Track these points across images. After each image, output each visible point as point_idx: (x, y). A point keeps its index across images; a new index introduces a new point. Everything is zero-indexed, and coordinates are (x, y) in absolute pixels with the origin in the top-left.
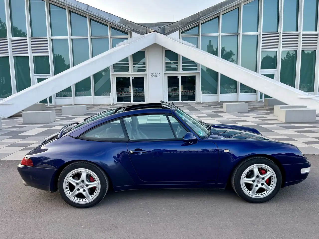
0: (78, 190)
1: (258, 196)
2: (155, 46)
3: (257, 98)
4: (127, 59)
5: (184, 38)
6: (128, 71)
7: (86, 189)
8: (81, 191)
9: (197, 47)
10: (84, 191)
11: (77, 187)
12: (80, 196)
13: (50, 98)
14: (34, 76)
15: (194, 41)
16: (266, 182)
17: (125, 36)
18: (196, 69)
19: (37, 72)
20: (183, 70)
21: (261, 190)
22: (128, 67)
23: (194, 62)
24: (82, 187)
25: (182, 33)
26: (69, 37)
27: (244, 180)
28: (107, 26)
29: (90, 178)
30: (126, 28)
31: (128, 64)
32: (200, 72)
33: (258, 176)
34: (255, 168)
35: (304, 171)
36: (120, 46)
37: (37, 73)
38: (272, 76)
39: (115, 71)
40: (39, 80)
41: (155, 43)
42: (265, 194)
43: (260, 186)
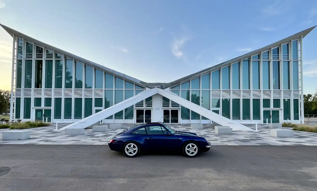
0: (130, 151)
1: (192, 155)
2: (157, 95)
3: (210, 122)
4: (143, 101)
5: (172, 91)
6: (143, 106)
7: (133, 150)
8: (131, 151)
9: (179, 96)
10: (132, 151)
12: (130, 153)
14: (94, 108)
15: (177, 92)
16: (194, 150)
17: (142, 89)
18: (179, 107)
20: (172, 106)
21: (192, 153)
23: (176, 103)
24: (131, 150)
25: (171, 88)
26: (114, 89)
27: (186, 149)
28: (134, 84)
29: (134, 147)
30: (144, 85)
31: (143, 103)
32: (181, 108)
33: (191, 148)
34: (190, 145)
35: (209, 147)
36: (139, 95)
37: (96, 107)
39: (136, 106)
41: (157, 93)
42: (194, 154)
43: (192, 151)
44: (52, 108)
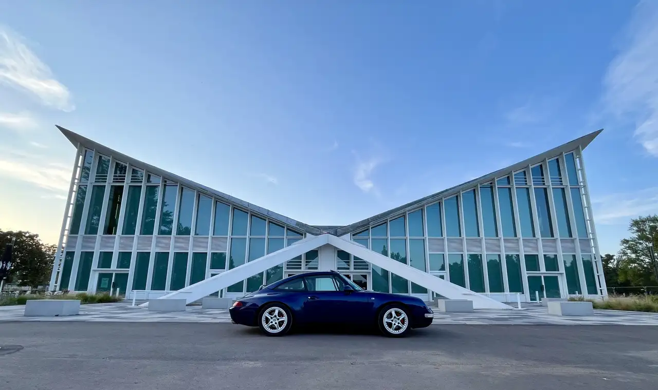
0: (272, 322)
1: (397, 332)
2: (328, 246)
3: (429, 298)
4: (300, 257)
5: (354, 240)
6: (300, 268)
7: (277, 322)
8: (274, 323)
9: (368, 248)
10: (276, 323)
11: (271, 320)
12: (273, 327)
13: (222, 290)
14: (208, 271)
15: (364, 243)
16: (401, 321)
17: (300, 236)
18: (367, 269)
19: (212, 267)
20: (355, 269)
21: (398, 328)
22: (301, 265)
23: (364, 262)
24: (274, 320)
25: (353, 235)
26: (248, 236)
27: (385, 320)
28: (284, 228)
29: (280, 314)
30: (302, 230)
31: (301, 262)
32: (371, 271)
33: (395, 317)
34: (393, 311)
35: (429, 316)
36: (295, 245)
37: (212, 269)
38: (442, 277)
39: (288, 268)
40: (213, 275)
41: (328, 244)
42: (401, 331)
43: (397, 324)
44: (131, 271)
